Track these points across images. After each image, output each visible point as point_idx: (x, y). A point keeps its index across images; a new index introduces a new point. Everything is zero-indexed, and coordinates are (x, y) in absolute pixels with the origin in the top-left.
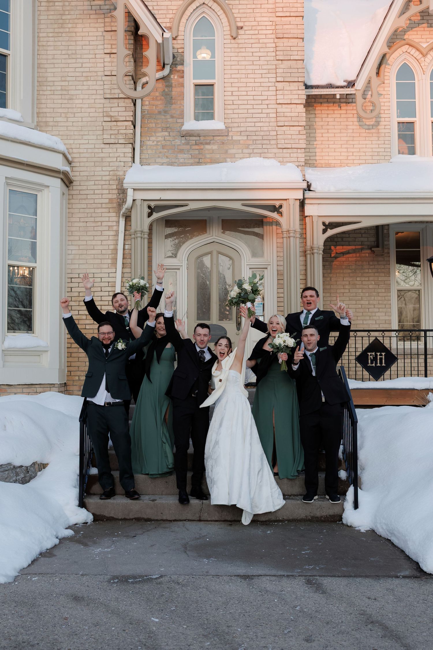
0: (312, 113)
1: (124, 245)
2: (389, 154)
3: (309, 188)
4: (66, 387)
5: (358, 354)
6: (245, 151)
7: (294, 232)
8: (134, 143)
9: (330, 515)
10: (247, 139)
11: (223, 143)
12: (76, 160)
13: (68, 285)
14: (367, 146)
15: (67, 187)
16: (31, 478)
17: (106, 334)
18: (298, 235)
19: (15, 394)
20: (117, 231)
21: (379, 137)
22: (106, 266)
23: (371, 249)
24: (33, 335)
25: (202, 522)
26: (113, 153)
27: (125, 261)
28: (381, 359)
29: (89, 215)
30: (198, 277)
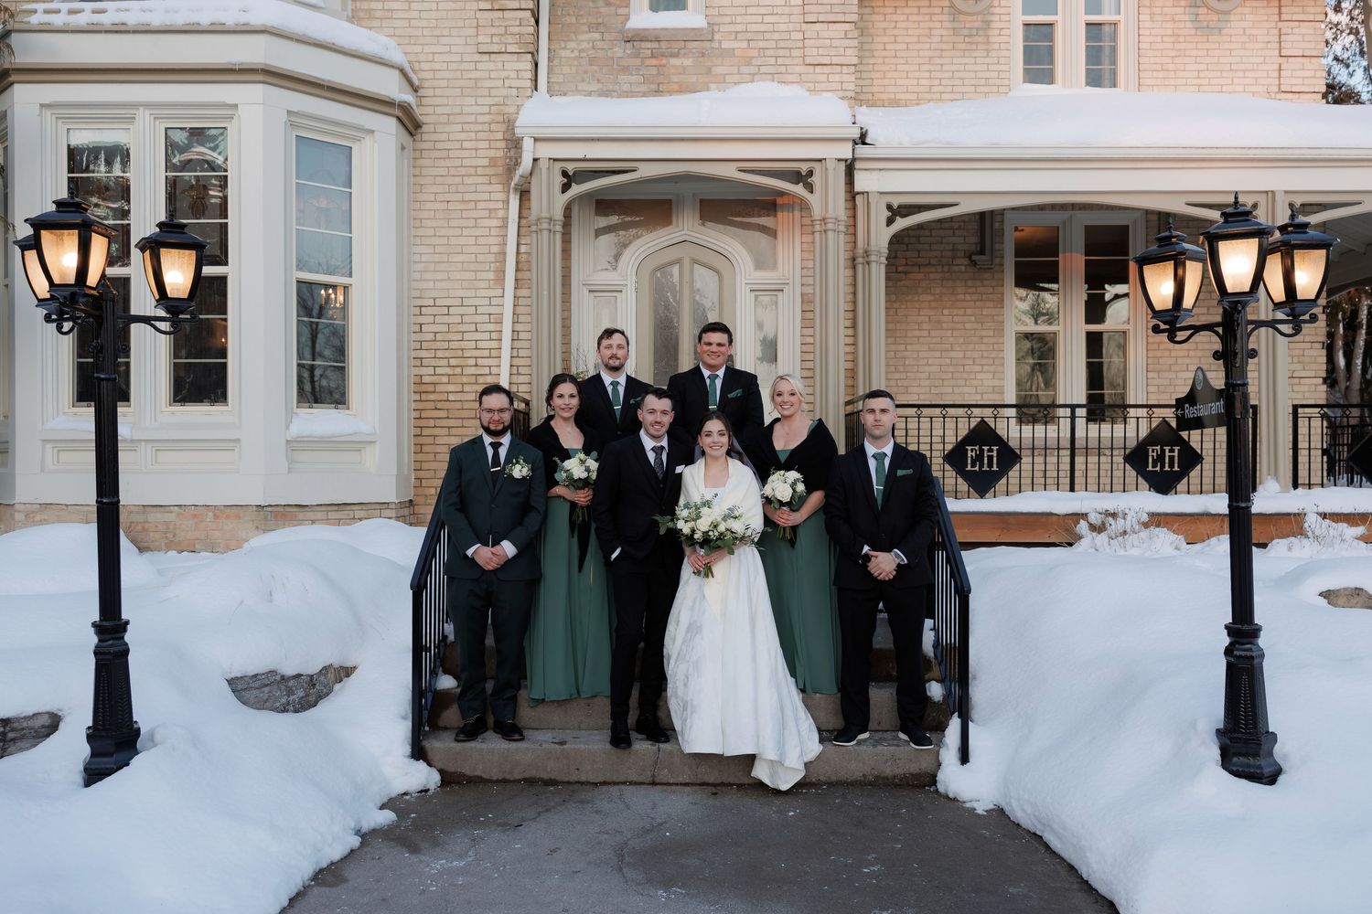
0: (867, 5)
1: (518, 245)
2: (1006, 82)
3: (862, 139)
4: (412, 508)
5: (949, 447)
6: (744, 69)
7: (834, 221)
8: (536, 53)
9: (912, 774)
10: (749, 48)
11: (703, 55)
12: (426, 84)
13: (414, 320)
14: (967, 68)
15: (411, 134)
16: (321, 697)
17: (496, 413)
18: (842, 228)
19: (313, 522)
20: (505, 219)
21: (988, 51)
22: (484, 284)
23: (970, 257)
24: (347, 412)
25: (658, 787)
26: (496, 70)
27: (520, 275)
28: (990, 458)
29: (453, 189)
30: (656, 307)
